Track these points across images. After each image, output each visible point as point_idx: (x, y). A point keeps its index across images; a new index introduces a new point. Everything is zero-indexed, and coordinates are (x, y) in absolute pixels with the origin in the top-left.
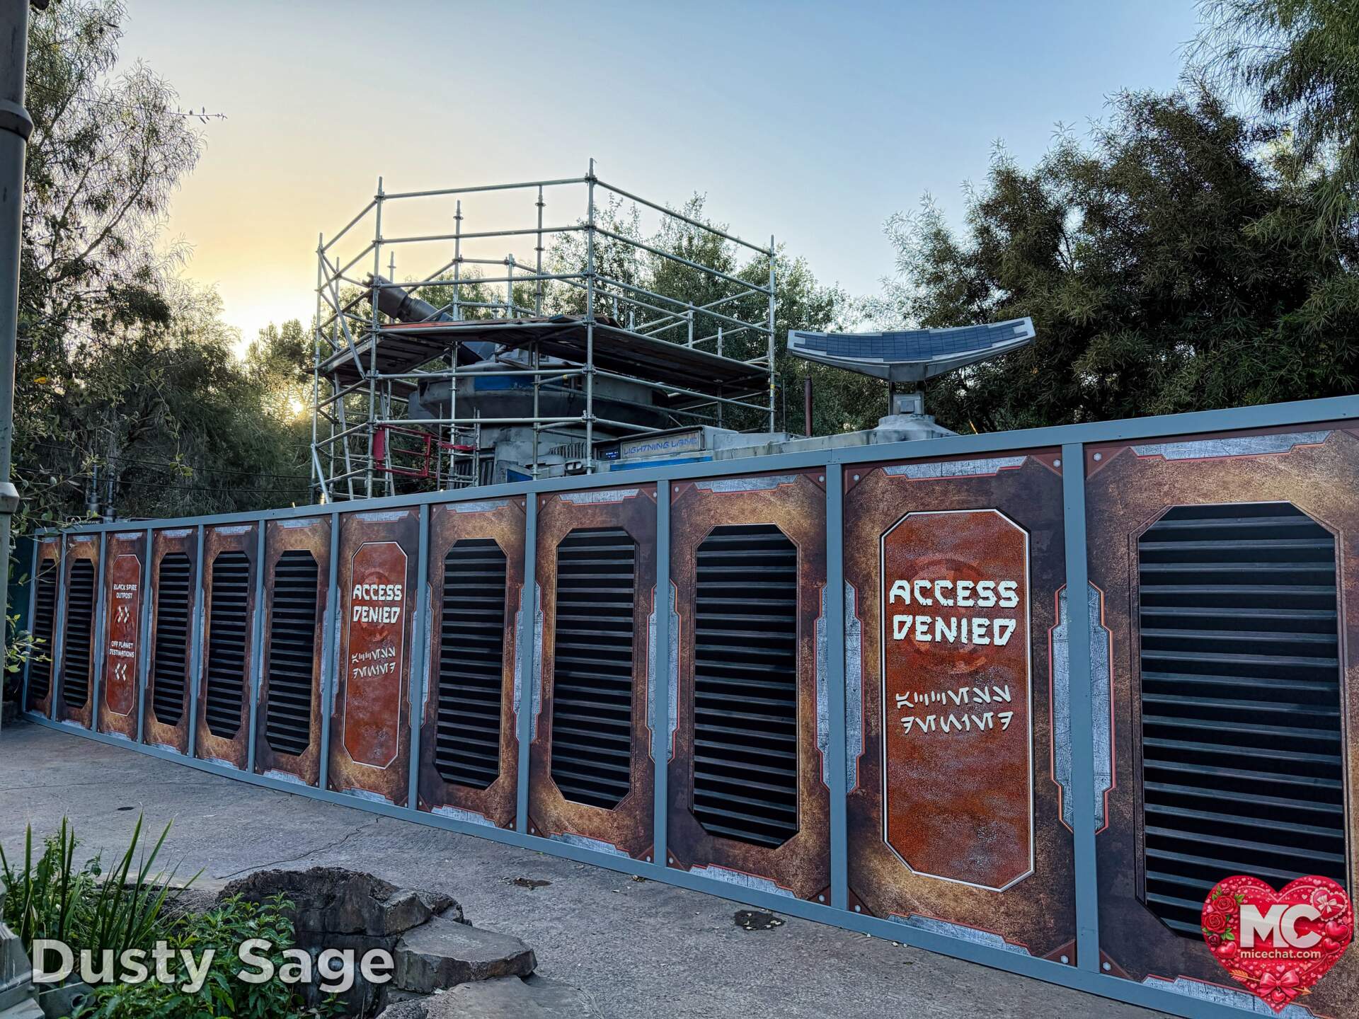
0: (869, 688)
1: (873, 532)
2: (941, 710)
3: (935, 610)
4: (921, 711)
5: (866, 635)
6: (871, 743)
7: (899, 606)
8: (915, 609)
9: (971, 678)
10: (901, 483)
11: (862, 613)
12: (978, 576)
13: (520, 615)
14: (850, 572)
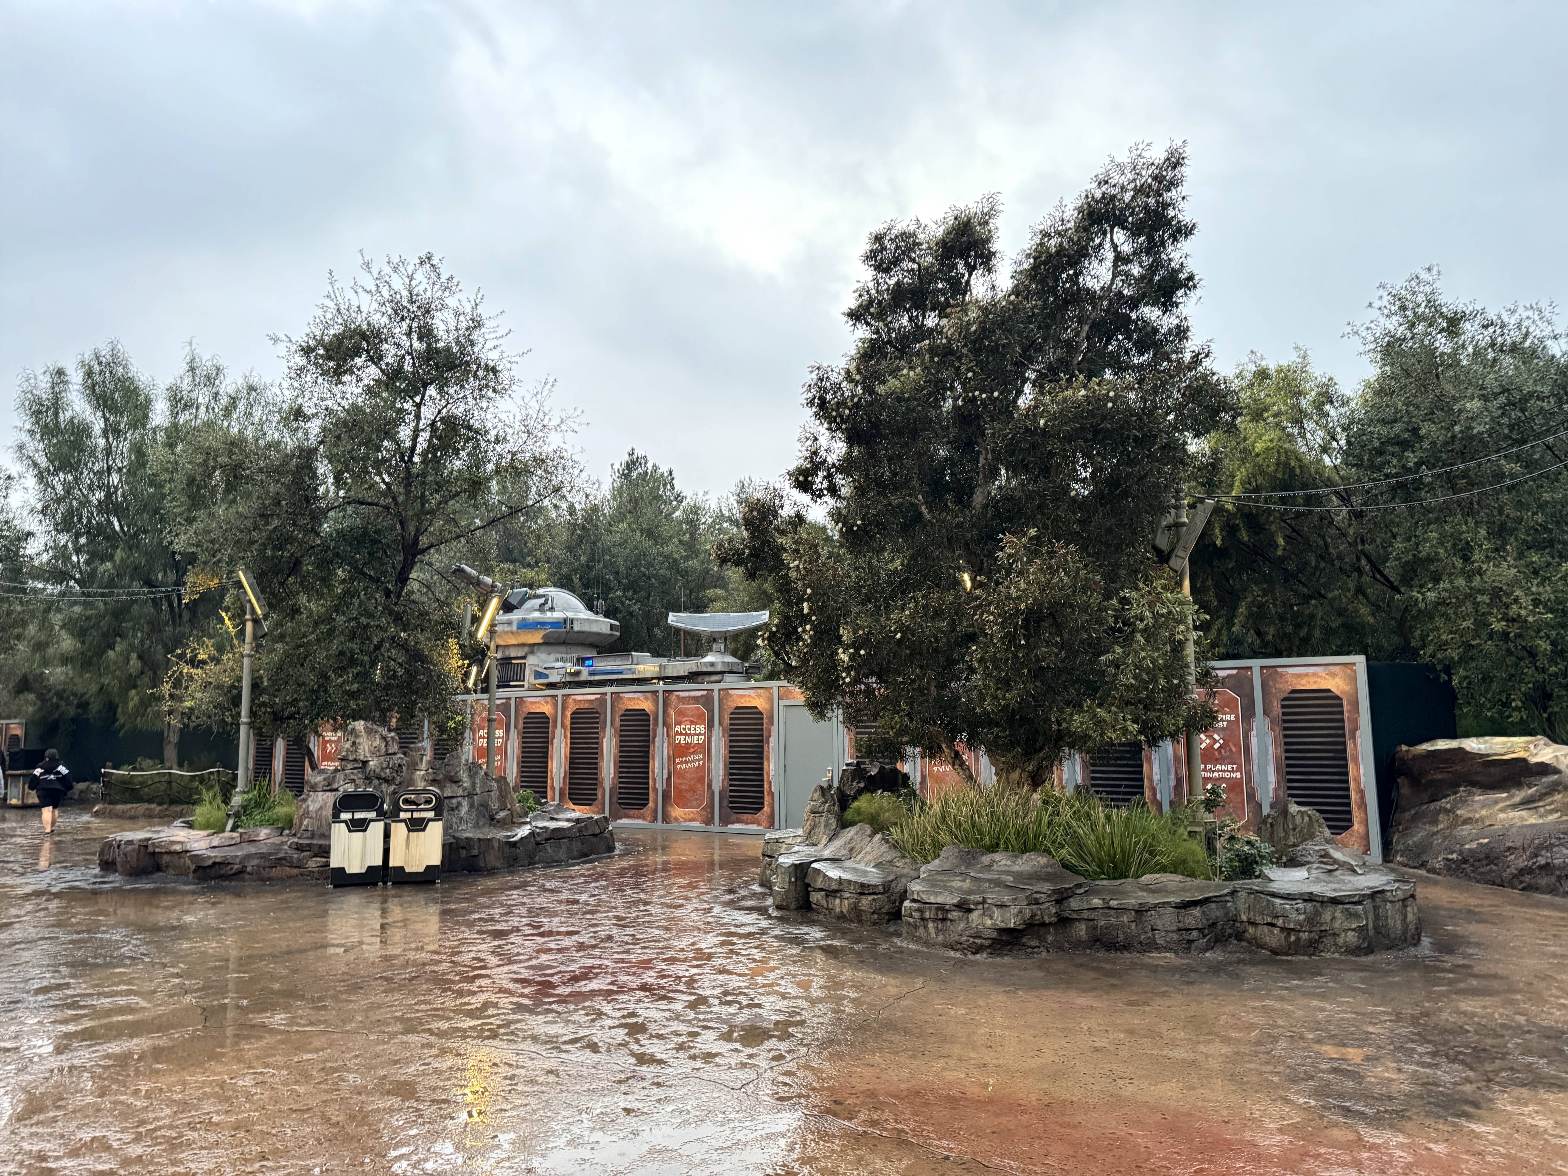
0: (669, 758)
1: (671, 711)
2: (686, 762)
3: (686, 734)
4: (682, 763)
5: (669, 742)
6: (669, 774)
7: (677, 733)
8: (681, 734)
9: (694, 753)
10: (678, 697)
11: (668, 736)
12: (696, 724)
13: (555, 741)
14: (665, 723)
